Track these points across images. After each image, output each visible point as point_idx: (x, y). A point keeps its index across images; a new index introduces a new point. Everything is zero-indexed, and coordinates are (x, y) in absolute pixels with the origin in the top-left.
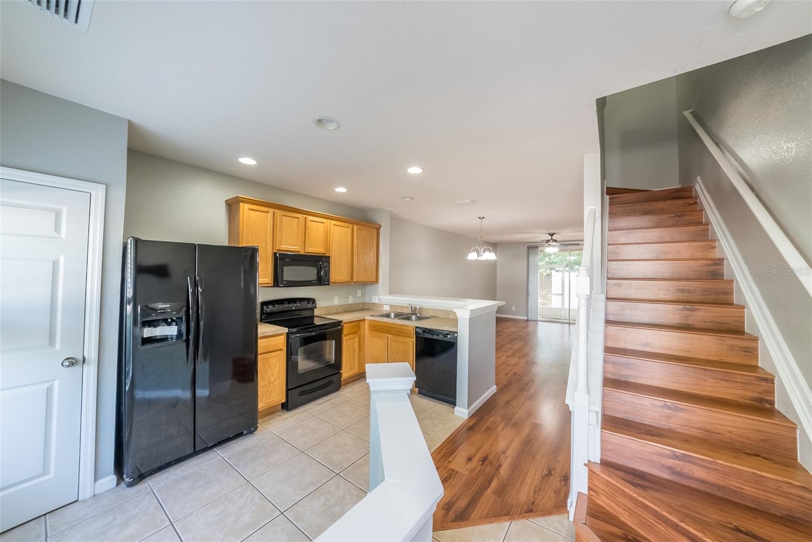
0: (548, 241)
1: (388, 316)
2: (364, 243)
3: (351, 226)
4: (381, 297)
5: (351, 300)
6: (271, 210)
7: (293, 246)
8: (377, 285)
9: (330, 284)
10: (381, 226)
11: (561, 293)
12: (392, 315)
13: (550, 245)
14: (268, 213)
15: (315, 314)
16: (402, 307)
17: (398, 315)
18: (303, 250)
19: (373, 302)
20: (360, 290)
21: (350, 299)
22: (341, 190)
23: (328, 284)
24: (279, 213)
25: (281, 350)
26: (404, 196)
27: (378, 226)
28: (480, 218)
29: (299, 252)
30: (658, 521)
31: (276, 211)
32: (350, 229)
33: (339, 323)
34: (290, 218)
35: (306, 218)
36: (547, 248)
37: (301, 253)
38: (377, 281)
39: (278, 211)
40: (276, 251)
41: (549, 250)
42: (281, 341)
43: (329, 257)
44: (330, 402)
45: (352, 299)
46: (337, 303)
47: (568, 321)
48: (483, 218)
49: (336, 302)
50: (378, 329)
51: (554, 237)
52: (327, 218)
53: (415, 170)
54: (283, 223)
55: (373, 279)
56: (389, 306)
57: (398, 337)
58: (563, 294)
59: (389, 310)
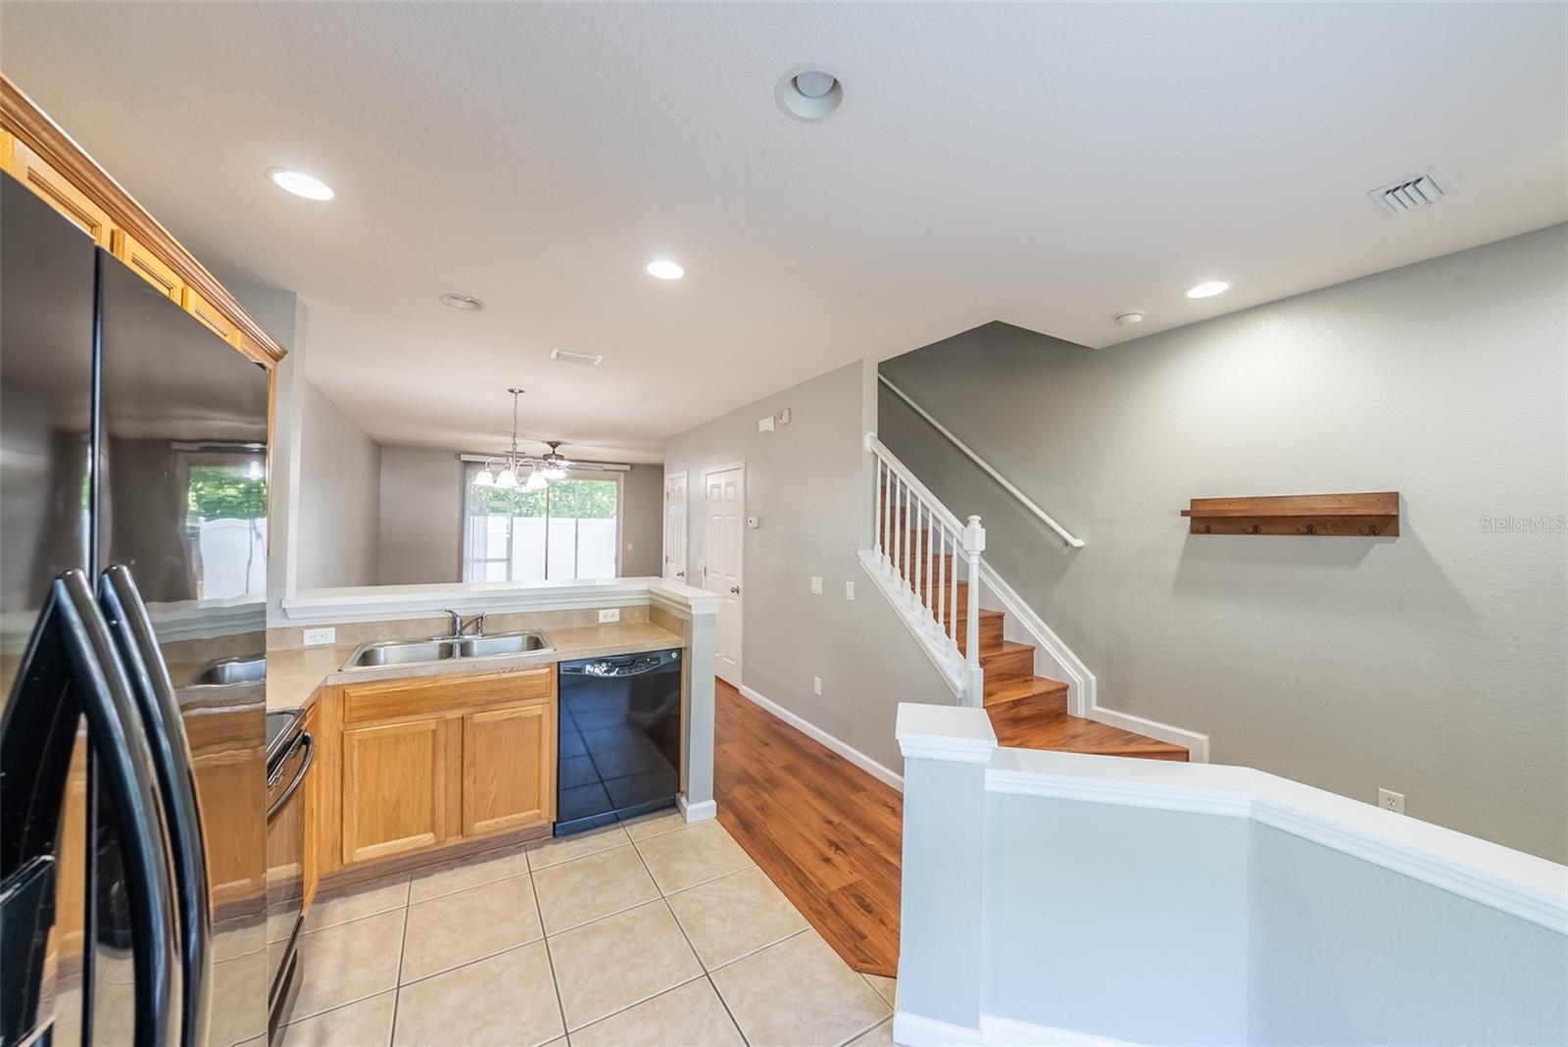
0: (546, 457)
10: (285, 353)
13: (551, 463)
26: (459, 295)
28: (512, 391)
36: (546, 469)
41: (548, 473)
48: (520, 392)
56: (333, 629)
57: (492, 707)
58: (509, 560)
59: (334, 641)
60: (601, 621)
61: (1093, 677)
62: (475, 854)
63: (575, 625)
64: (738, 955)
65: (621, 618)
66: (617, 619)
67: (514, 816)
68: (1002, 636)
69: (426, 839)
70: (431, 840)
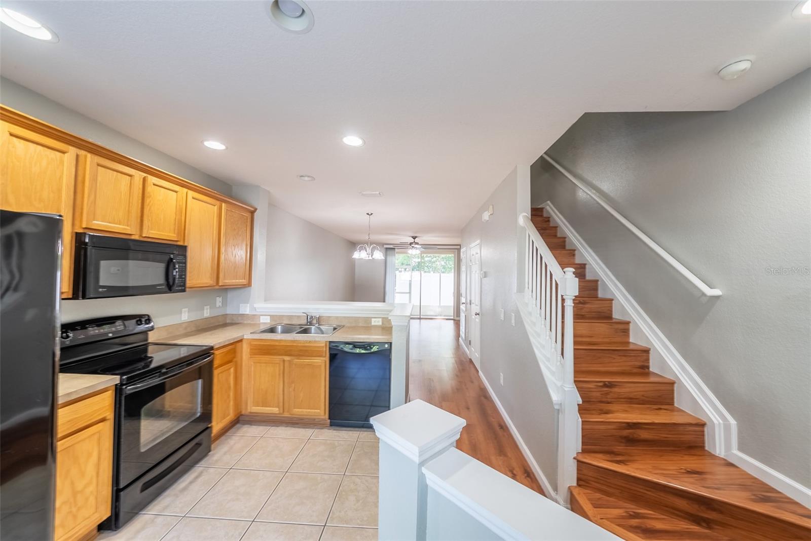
0: (411, 244)
1: (272, 330)
2: (235, 229)
3: (218, 203)
4: (255, 306)
5: (207, 313)
6: (72, 151)
7: (120, 224)
8: (249, 288)
9: (187, 289)
10: (256, 209)
11: (408, 291)
12: (279, 328)
13: (413, 247)
14: (64, 152)
15: (150, 340)
16: (290, 317)
17: (287, 329)
18: (138, 233)
19: (241, 313)
20: (219, 296)
21: (205, 311)
22: (214, 145)
23: (184, 291)
24: (90, 159)
25: (103, 420)
26: (302, 175)
27: (252, 209)
28: (368, 214)
29: (130, 235)
30: (647, 488)
31: (82, 153)
32: (216, 207)
33: (208, 352)
34: (115, 173)
35: (144, 179)
36: (410, 250)
37: (133, 237)
38: (249, 284)
39: (89, 155)
40: (81, 231)
41: (411, 252)
42: (105, 404)
43: (184, 248)
44: (200, 480)
45: (209, 310)
46: (186, 318)
47: (419, 317)
48: (372, 214)
49: (185, 316)
50: (264, 350)
51: (417, 240)
52: (183, 186)
53: (353, 140)
54: (99, 179)
55: (244, 281)
56: (269, 317)
57: (301, 358)
58: (410, 293)
59: (269, 322)
60: (373, 324)
61: (733, 422)
62: (297, 424)
63: (361, 325)
64: (347, 524)
65: (382, 323)
66: (380, 323)
67: (309, 410)
68: (648, 367)
69: (275, 410)
70: (277, 411)
